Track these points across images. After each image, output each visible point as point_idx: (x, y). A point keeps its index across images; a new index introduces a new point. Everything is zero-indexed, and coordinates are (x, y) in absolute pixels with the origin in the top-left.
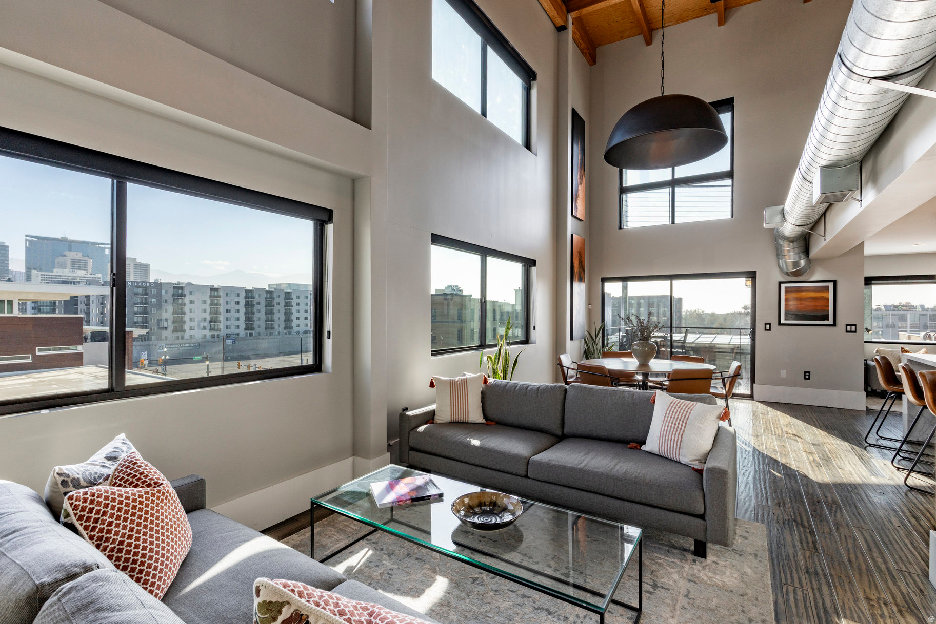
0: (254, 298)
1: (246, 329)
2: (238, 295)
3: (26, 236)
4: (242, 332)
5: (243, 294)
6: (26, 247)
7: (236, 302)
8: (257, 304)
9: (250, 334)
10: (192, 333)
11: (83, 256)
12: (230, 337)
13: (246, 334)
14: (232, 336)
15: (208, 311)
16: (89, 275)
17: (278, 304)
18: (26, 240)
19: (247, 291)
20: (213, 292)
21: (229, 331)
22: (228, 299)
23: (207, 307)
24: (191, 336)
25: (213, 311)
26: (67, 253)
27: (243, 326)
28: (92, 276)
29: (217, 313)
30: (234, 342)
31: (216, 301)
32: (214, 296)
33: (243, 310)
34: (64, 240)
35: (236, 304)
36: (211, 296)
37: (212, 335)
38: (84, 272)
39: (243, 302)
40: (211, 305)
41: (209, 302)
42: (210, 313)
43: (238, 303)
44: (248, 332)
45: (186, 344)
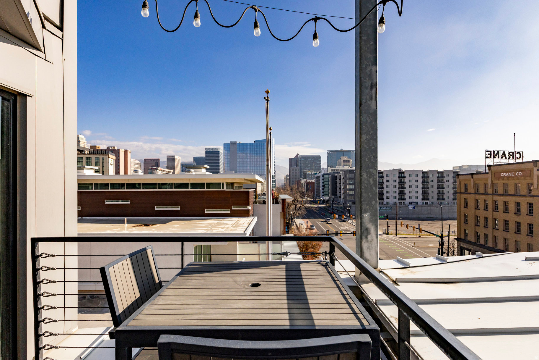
0: (429, 177)
1: (422, 199)
2: (417, 175)
3: (327, 151)
4: (420, 201)
5: (421, 175)
6: (327, 156)
7: (415, 180)
8: (431, 181)
9: (426, 202)
10: (388, 200)
11: (348, 158)
12: (411, 204)
13: (423, 203)
14: (413, 204)
15: (398, 186)
16: (350, 168)
17: (448, 181)
18: (327, 153)
19: (423, 173)
20: (400, 174)
21: (411, 200)
22: (411, 178)
23: (397, 184)
24: (387, 202)
25: (400, 187)
26: (342, 157)
27: (420, 197)
28: (351, 168)
29: (404, 188)
30: (414, 208)
31: (402, 180)
32: (401, 177)
33: (420, 186)
34: (341, 151)
35: (415, 182)
36: (399, 177)
37: (400, 202)
38: (348, 166)
39: (420, 180)
40: (399, 183)
41: (398, 181)
42: (399, 188)
43: (417, 181)
44: (425, 201)
45: (384, 207)
